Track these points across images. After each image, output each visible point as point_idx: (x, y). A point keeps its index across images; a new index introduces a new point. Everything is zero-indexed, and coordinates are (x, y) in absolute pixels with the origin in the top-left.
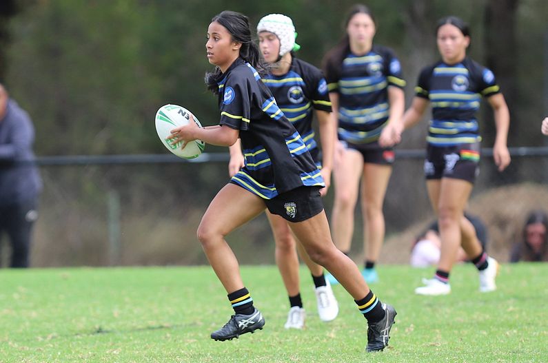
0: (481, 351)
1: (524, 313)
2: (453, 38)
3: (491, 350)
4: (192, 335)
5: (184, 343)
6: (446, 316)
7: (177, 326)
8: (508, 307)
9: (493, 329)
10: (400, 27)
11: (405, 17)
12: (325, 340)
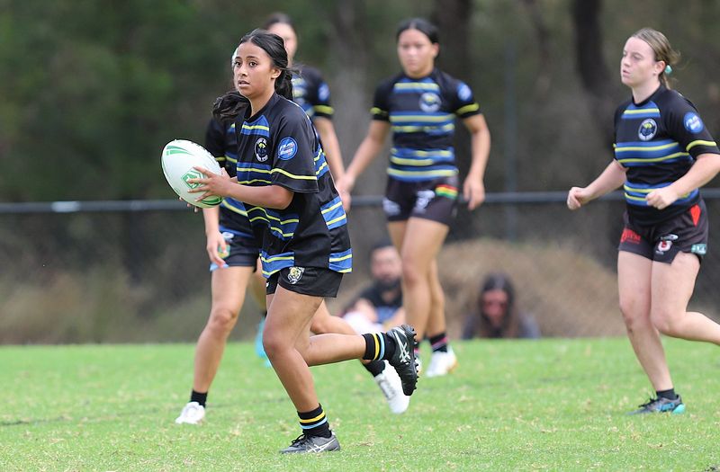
0: (425, 451)
1: (480, 404)
2: (418, 46)
3: (438, 451)
4: (58, 432)
5: (47, 442)
6: (381, 408)
7: (39, 421)
8: (460, 396)
9: (441, 424)
10: (323, 40)
11: (328, 28)
12: (227, 439)
